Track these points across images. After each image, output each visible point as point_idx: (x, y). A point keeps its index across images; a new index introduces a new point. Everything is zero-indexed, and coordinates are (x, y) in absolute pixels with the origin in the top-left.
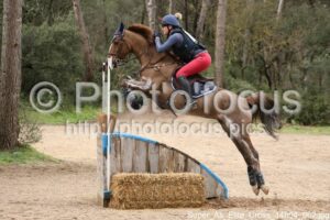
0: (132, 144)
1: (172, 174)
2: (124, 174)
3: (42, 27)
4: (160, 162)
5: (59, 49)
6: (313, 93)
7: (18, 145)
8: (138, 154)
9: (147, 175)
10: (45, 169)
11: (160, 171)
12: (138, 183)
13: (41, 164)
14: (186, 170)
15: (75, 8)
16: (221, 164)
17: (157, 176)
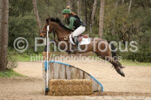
0: (58, 66)
1: (77, 80)
2: (55, 80)
3: (19, 17)
4: (72, 75)
5: (27, 27)
6: (145, 47)
7: (7, 69)
8: (61, 71)
9: (66, 80)
10: (19, 80)
11: (72, 78)
12: (61, 84)
13: (18, 78)
14: (84, 78)
15: (34, 9)
16: (101, 78)
17: (70, 80)
